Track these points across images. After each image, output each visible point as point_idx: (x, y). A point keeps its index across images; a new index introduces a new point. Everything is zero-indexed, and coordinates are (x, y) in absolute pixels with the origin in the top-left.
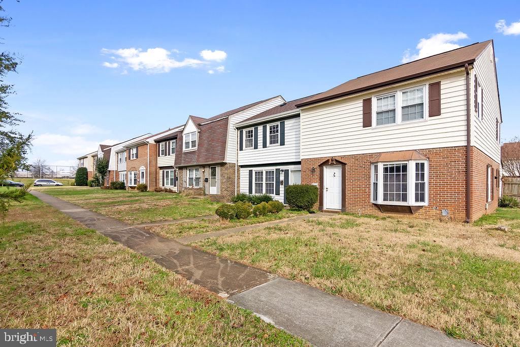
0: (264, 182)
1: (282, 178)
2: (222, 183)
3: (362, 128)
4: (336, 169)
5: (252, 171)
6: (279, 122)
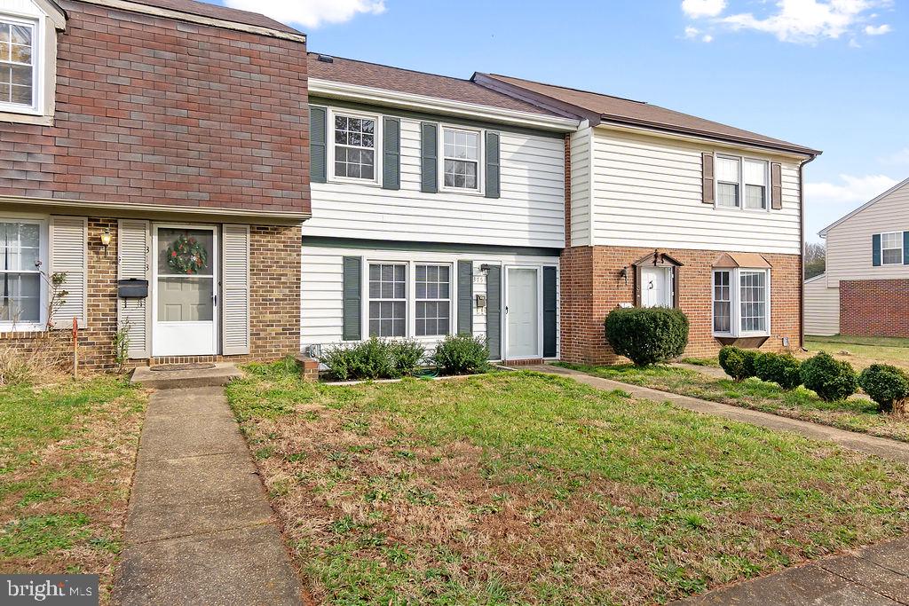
0: (412, 299)
1: (479, 287)
2: (261, 303)
3: (700, 203)
4: (653, 275)
5: (359, 260)
6: (483, 131)
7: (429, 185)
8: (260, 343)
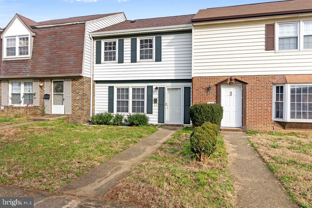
0: (130, 100)
1: (156, 95)
2: (74, 100)
3: (264, 51)
5: (113, 87)
6: (154, 37)
7: (134, 60)
8: (74, 112)
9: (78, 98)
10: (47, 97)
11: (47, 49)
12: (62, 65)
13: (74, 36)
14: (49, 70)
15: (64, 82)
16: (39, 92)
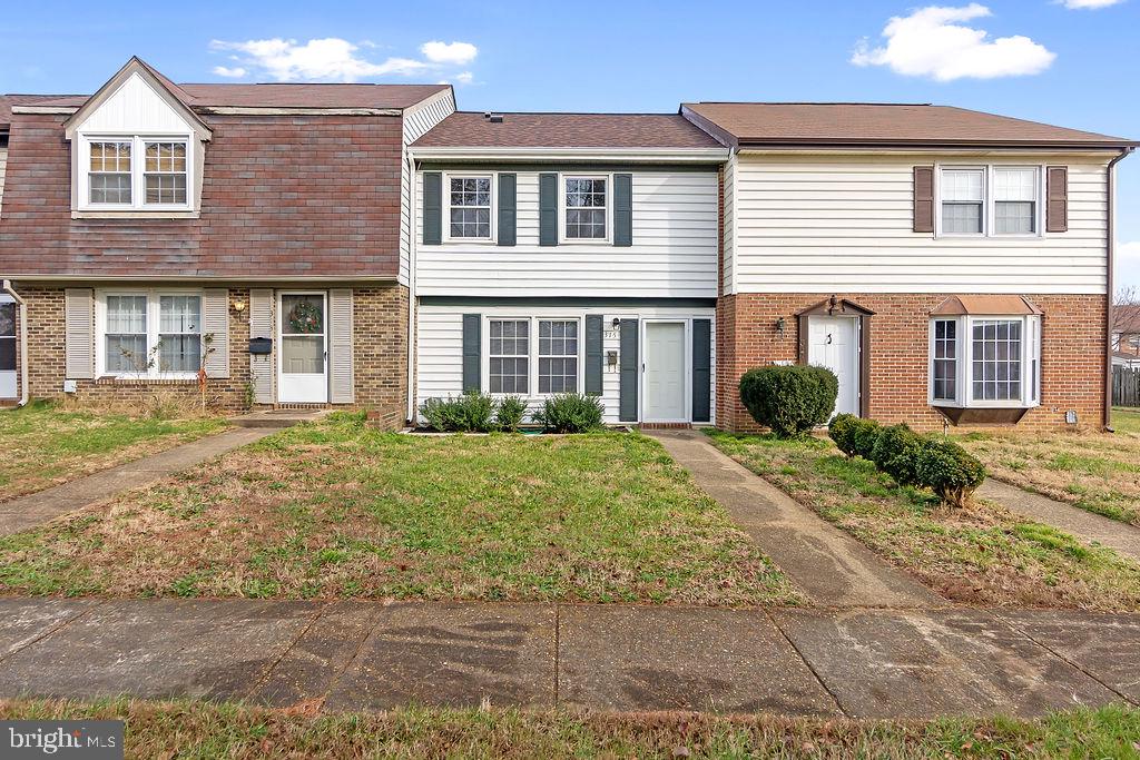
0: (534, 356)
1: (612, 342)
2: (363, 357)
3: (909, 233)
4: (832, 326)
5: (478, 317)
6: (611, 174)
7: (548, 237)
8: (363, 394)
9: (377, 350)
10: (261, 347)
11: (262, 188)
12: (322, 245)
13: (364, 154)
14: (273, 260)
15: (325, 301)
16: (228, 331)
